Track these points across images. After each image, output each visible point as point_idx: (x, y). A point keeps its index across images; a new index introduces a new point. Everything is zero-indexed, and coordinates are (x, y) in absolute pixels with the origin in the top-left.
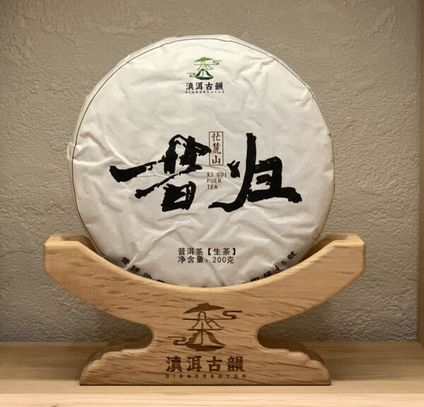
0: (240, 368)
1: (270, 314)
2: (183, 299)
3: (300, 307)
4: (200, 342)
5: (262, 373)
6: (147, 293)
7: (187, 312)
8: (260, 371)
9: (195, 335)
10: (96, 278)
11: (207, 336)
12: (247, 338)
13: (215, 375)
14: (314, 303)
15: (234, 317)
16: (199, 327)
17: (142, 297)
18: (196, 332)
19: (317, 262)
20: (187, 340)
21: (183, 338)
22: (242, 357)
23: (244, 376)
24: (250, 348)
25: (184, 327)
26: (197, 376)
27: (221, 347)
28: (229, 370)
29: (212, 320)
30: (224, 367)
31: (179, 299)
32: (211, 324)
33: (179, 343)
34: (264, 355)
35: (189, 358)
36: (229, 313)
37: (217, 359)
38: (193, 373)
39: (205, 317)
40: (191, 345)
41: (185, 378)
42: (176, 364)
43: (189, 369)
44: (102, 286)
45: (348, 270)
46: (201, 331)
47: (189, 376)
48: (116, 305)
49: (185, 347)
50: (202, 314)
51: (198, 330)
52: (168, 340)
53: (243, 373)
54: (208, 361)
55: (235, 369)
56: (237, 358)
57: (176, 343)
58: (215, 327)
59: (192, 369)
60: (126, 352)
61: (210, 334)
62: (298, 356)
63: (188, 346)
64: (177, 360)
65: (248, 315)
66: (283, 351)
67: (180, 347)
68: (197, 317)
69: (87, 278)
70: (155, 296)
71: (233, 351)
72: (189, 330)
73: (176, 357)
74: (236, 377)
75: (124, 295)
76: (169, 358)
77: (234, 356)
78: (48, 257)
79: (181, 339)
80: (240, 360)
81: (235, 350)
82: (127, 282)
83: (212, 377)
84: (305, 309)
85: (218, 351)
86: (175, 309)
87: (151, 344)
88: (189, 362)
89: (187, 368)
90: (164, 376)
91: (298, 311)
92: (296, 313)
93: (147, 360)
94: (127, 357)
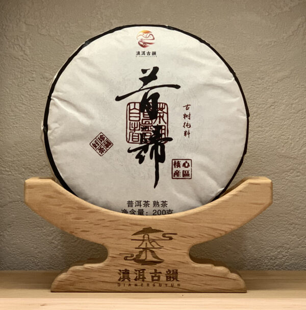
0: (176, 278)
1: (199, 236)
2: (131, 224)
3: (223, 231)
4: (144, 258)
5: (193, 283)
6: (104, 219)
7: (134, 234)
8: (191, 281)
9: (141, 252)
10: (64, 207)
11: (150, 253)
12: (181, 255)
13: (156, 284)
14: (233, 227)
15: (171, 239)
16: (144, 246)
17: (100, 222)
18: (142, 250)
19: (235, 195)
20: (135, 257)
21: (131, 254)
22: (177, 270)
23: (179, 285)
24: (183, 263)
25: (132, 246)
26: (142, 285)
27: (161, 261)
28: (167, 280)
29: (154, 241)
30: (163, 278)
31: (128, 224)
32: (153, 244)
33: (128, 258)
34: (194, 268)
35: (136, 270)
36: (167, 235)
37: (158, 271)
38: (139, 282)
39: (149, 238)
40: (137, 260)
41: (133, 286)
42: (126, 275)
43: (136, 280)
44: (69, 214)
45: (260, 202)
46: (145, 249)
47: (136, 285)
48: (79, 229)
49: (133, 262)
50: (146, 236)
51: (143, 248)
52: (119, 256)
53: (178, 283)
54: (151, 273)
55: (172, 279)
56: (173, 270)
57: (126, 259)
58: (156, 246)
59: (138, 279)
60: (87, 266)
61: (152, 252)
62: (221, 269)
63: (135, 261)
64: (126, 272)
65: (181, 237)
66: (210, 265)
67: (129, 261)
68: (142, 239)
69: (58, 207)
70: (110, 221)
71: (170, 265)
72: (136, 248)
73: (126, 270)
74: (172, 286)
75: (86, 220)
76: (120, 270)
77: (171, 269)
78: (27, 191)
79: (130, 255)
80: (176, 272)
81: (172, 264)
82: (88, 210)
83: (154, 286)
84: (226, 232)
85: (158, 265)
86: (125, 232)
87: (107, 260)
88: (136, 274)
89: (134, 278)
90: (117, 285)
91: (220, 234)
92: (219, 236)
93: (103, 272)
94: (88, 270)
